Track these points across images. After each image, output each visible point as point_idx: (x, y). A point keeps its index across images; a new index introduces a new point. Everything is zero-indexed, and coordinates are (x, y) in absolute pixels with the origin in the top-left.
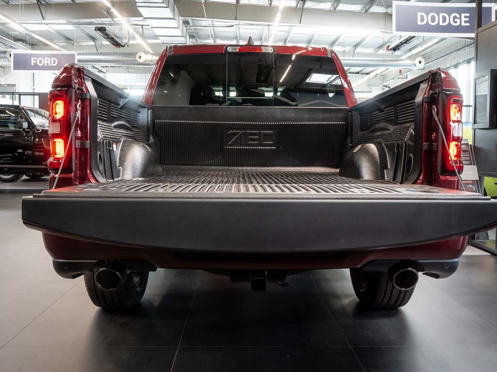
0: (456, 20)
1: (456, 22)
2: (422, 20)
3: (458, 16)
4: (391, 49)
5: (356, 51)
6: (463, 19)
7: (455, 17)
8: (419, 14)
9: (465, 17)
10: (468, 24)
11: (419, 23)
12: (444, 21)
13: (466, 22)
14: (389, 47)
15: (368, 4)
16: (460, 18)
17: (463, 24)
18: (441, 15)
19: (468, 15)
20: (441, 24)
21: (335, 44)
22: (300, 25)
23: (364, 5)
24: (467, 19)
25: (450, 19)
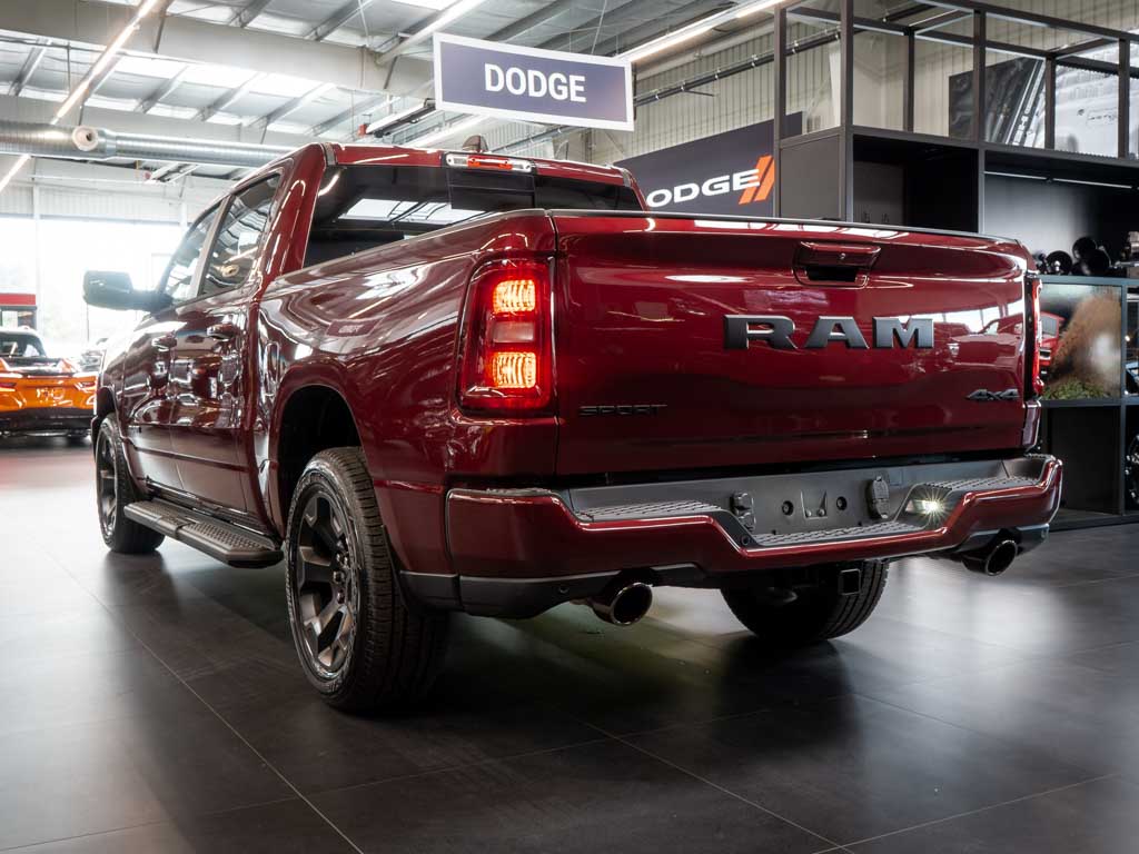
0: (560, 88)
1: (559, 92)
2: (495, 82)
3: (564, 80)
4: (371, 133)
5: (268, 128)
6: (574, 88)
7: (558, 82)
8: (489, 68)
9: (578, 83)
10: (583, 99)
11: (489, 87)
12: (538, 87)
13: (579, 94)
14: (365, 126)
15: (246, 8)
16: (568, 85)
17: (574, 98)
18: (532, 73)
19: (582, 79)
20: (532, 93)
21: (223, 108)
22: (154, 55)
23: (236, 9)
24: (581, 89)
25: (548, 85)
